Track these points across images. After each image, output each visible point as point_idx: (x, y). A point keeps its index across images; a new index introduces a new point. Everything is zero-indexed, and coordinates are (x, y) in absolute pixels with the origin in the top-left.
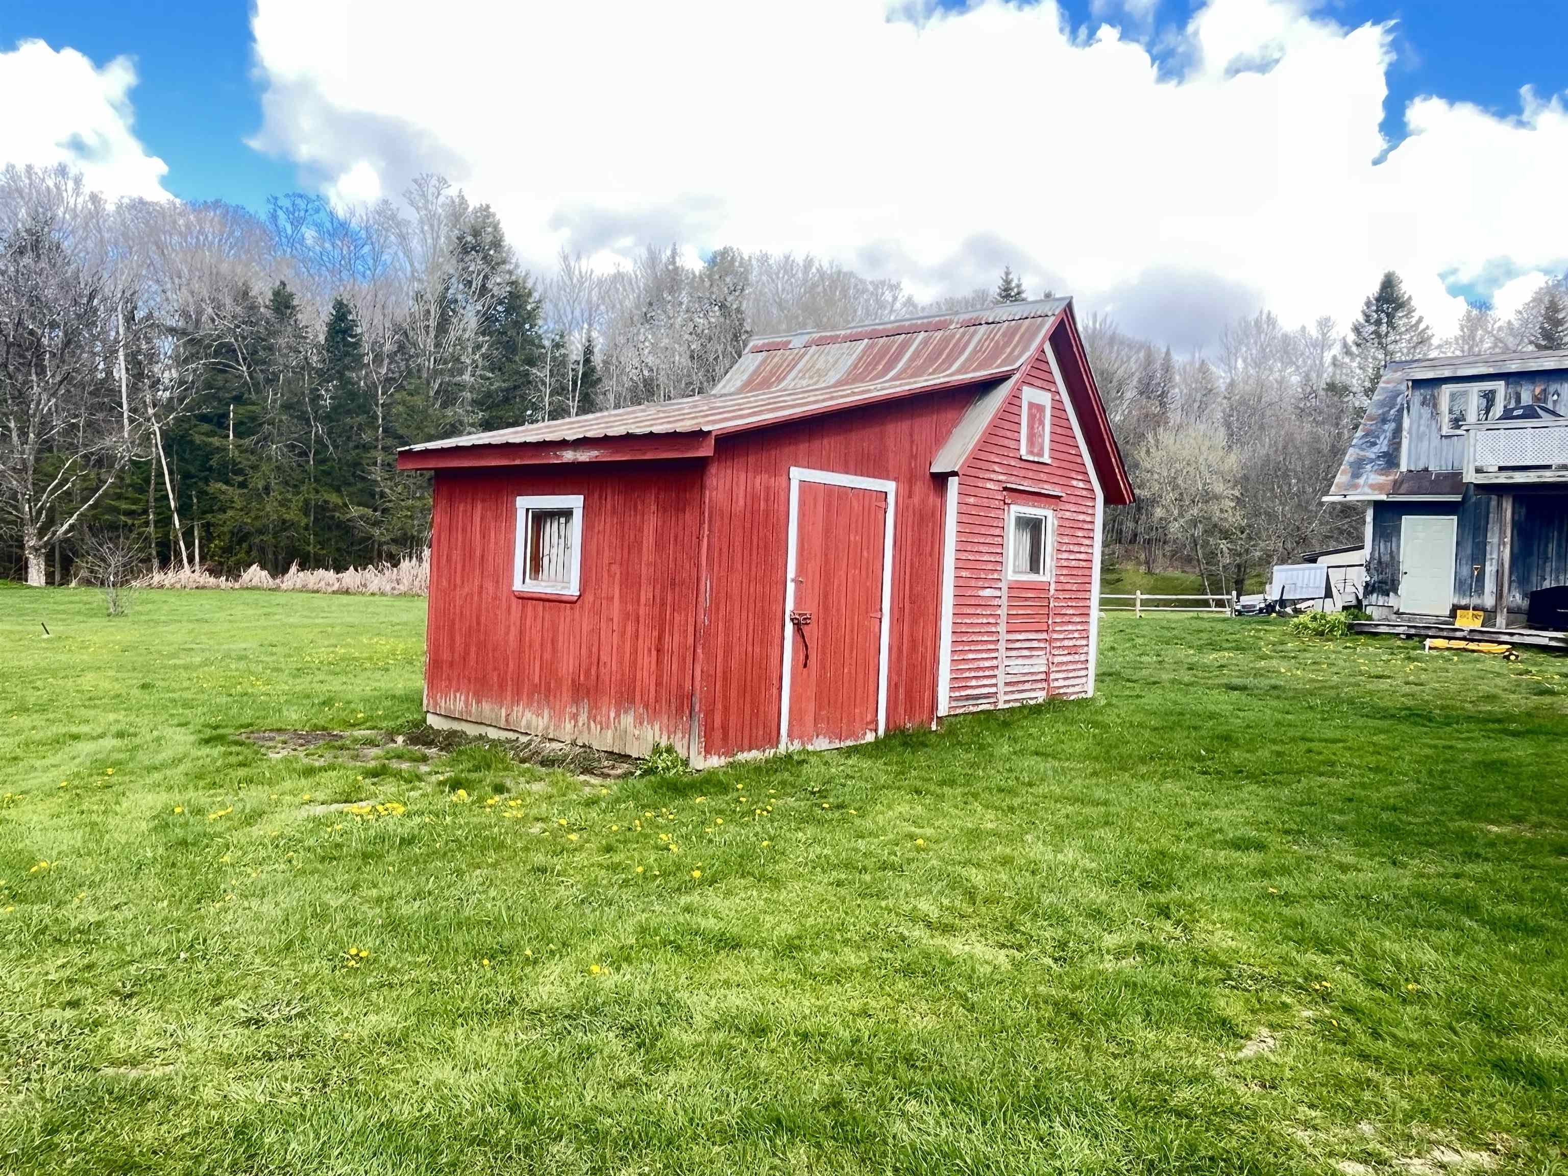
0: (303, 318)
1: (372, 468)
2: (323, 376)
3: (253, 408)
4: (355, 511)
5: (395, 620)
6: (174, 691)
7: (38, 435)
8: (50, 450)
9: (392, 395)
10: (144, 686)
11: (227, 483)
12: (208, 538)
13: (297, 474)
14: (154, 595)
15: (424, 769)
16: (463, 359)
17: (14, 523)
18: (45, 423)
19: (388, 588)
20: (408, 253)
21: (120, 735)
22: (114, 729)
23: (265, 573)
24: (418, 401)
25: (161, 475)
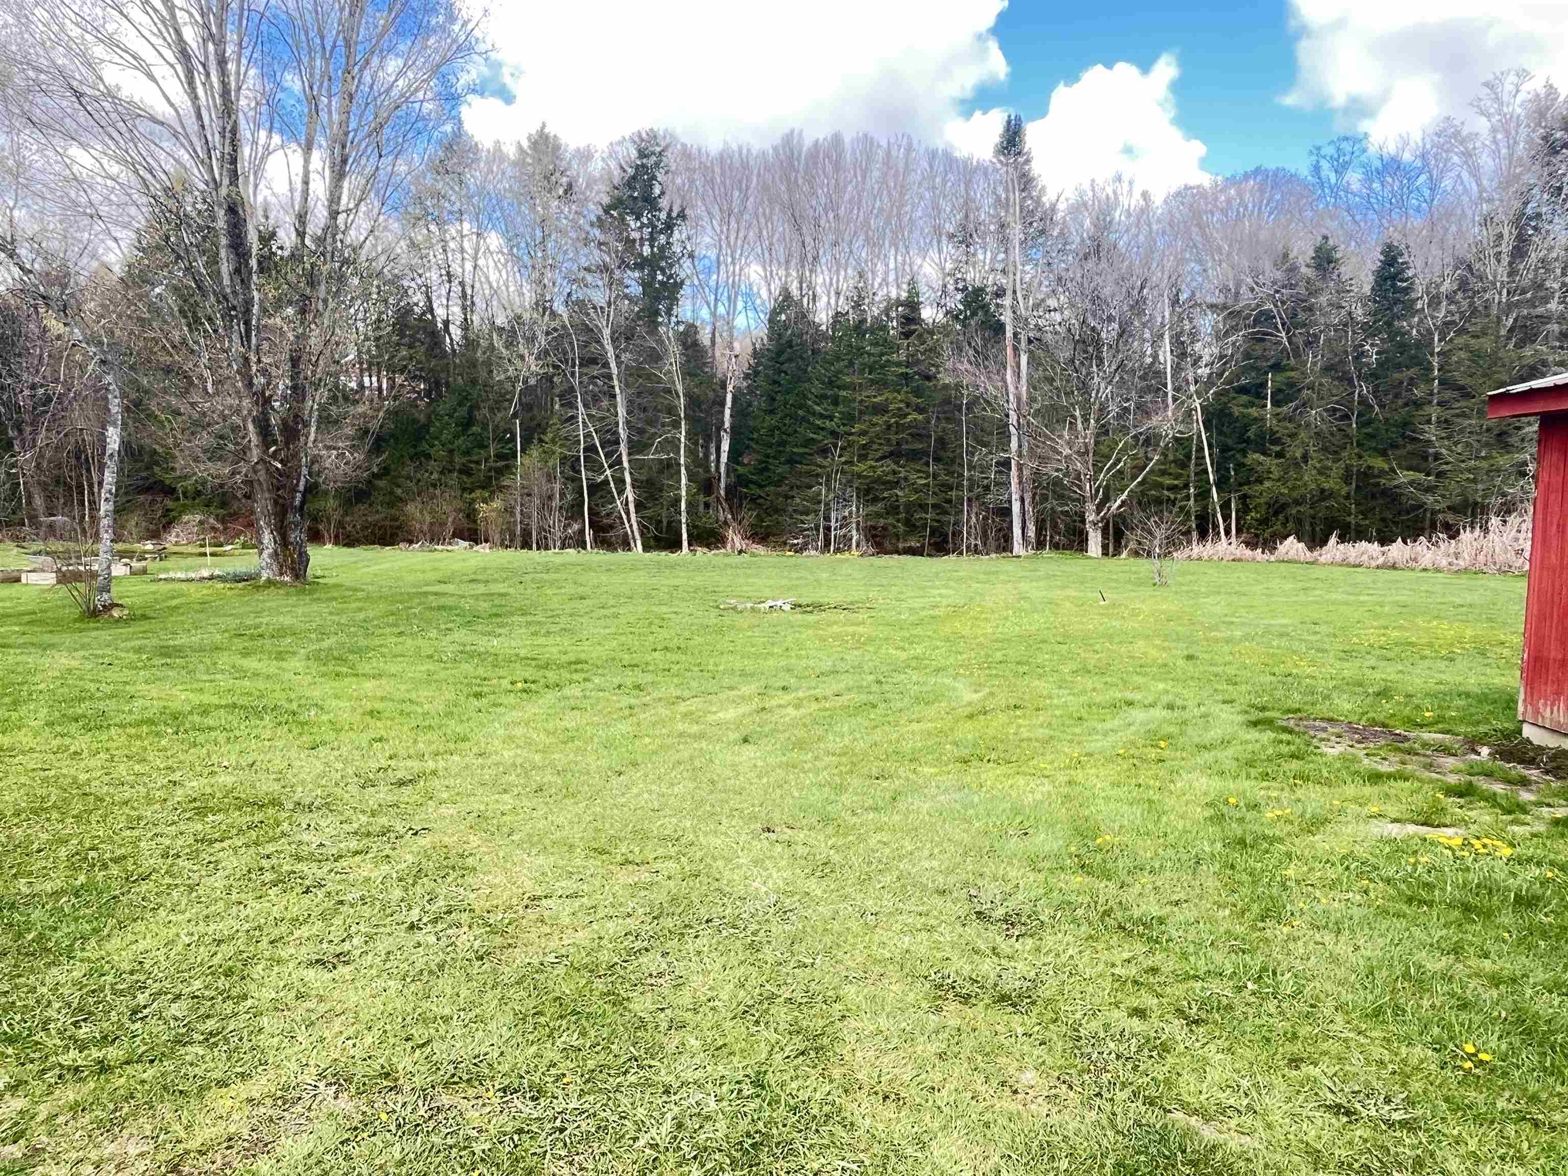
0: (1346, 271)
1: (1426, 427)
2: (1369, 330)
3: (1293, 374)
4: (1404, 477)
5: (1458, 601)
6: (1215, 665)
7: (1097, 421)
8: (1106, 433)
9: (1451, 340)
10: (1190, 657)
11: (1264, 453)
12: (1244, 510)
13: (1337, 439)
14: (1193, 566)
15: (1526, 796)
16: (1548, 284)
17: (1078, 500)
18: (1103, 409)
19: (1444, 563)
20: (1475, 172)
21: (1170, 707)
22: (1165, 699)
23: (1302, 545)
24: (1487, 344)
25: (1200, 449)
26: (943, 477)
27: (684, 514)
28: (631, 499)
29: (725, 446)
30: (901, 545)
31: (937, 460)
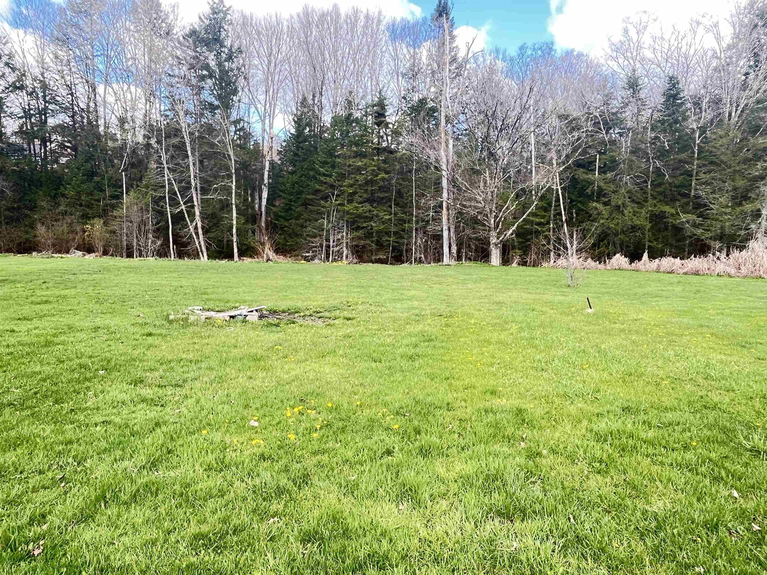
0: (645, 92)
4: (684, 217)
13: (640, 195)
23: (627, 260)
25: (558, 200)
26: (400, 215)
27: (235, 236)
28: (199, 225)
29: (265, 195)
30: (373, 258)
31: (397, 205)
